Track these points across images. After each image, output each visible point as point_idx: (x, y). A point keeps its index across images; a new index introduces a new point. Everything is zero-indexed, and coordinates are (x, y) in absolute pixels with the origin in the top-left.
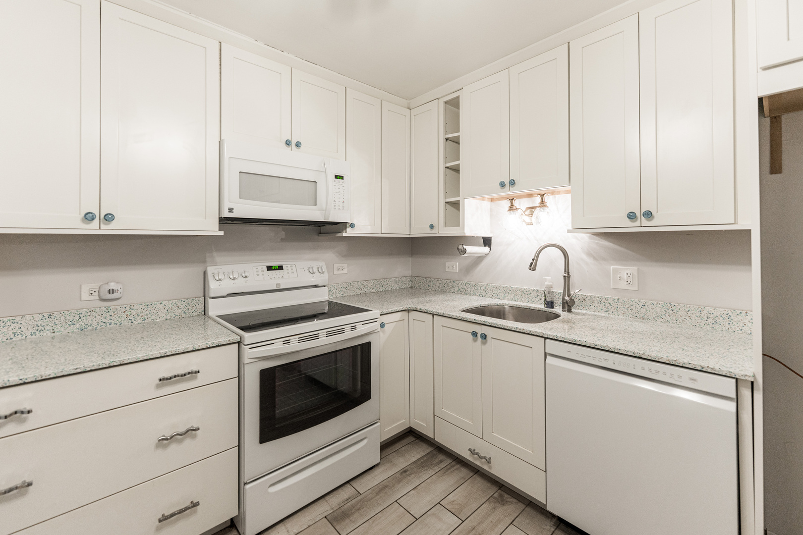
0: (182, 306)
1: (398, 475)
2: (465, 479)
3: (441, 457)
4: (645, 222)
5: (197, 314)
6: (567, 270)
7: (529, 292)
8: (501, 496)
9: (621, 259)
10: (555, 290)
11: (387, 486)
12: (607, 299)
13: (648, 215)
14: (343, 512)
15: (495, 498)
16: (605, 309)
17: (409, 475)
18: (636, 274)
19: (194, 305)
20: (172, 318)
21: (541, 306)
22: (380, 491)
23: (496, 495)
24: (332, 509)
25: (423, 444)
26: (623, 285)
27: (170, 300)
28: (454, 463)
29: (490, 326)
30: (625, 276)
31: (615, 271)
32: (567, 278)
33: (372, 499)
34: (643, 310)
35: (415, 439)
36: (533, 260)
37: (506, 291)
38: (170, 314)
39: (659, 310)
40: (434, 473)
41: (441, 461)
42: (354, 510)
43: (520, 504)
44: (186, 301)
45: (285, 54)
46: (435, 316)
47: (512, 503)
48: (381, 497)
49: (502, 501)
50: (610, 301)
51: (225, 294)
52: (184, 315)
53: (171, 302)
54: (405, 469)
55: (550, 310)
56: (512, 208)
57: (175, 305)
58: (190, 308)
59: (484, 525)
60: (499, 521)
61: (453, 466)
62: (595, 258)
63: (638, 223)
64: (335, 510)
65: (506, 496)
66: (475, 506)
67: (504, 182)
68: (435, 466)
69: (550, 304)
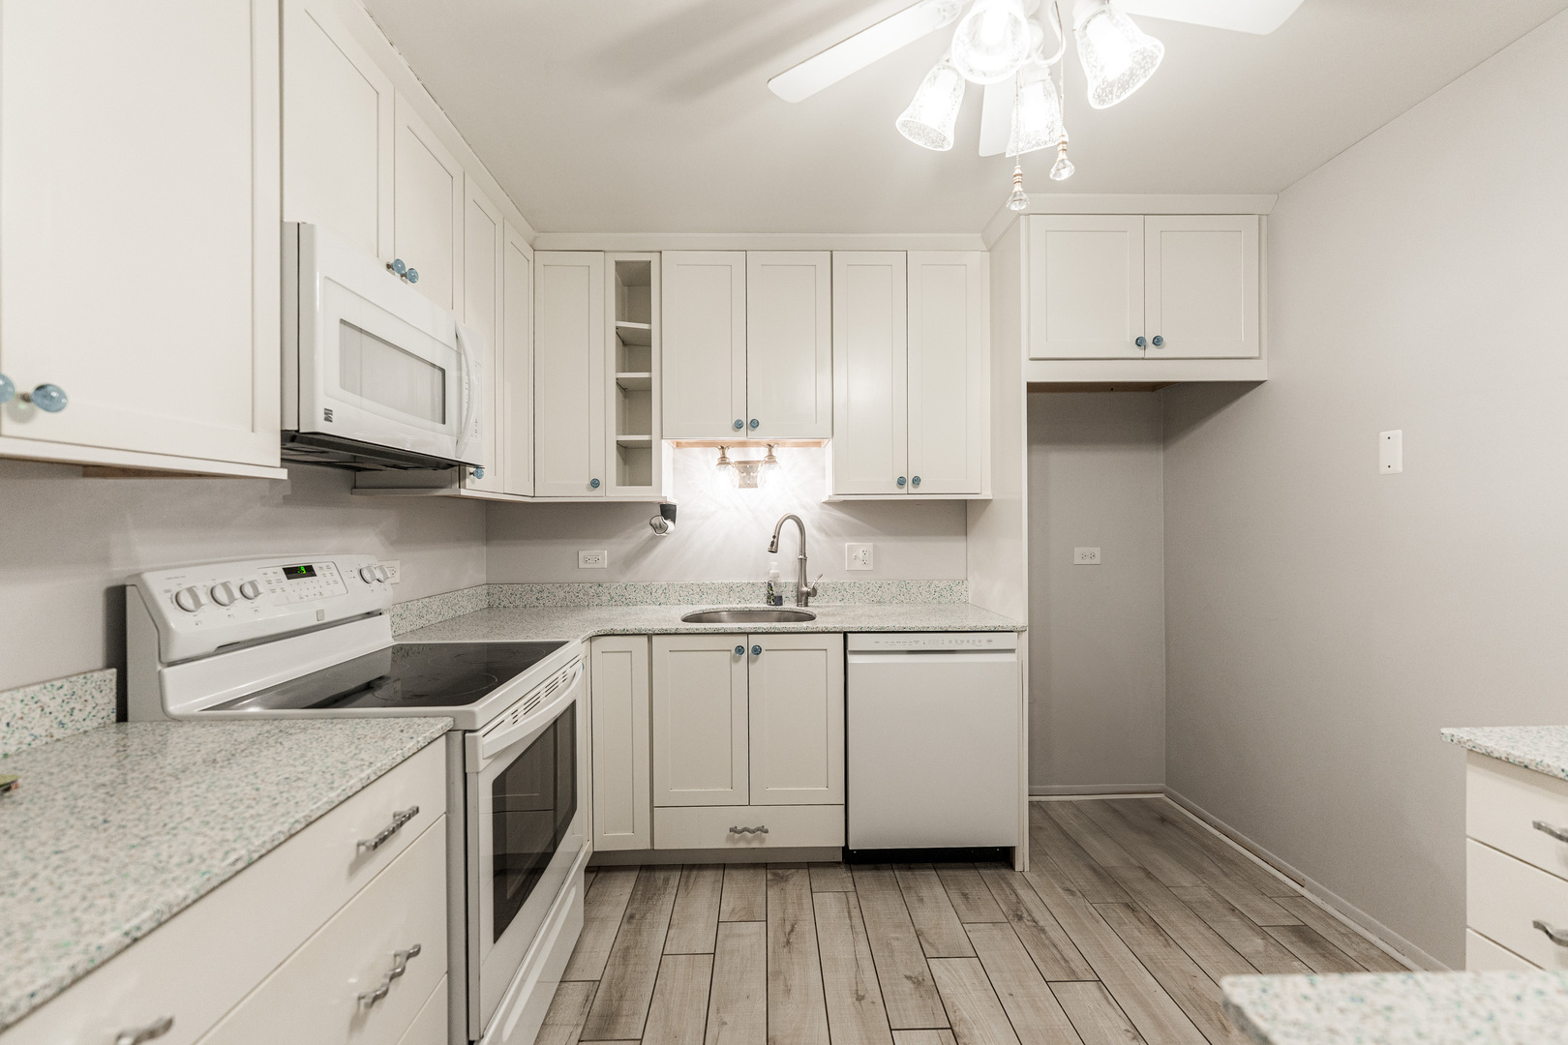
0: (53, 705)
1: (625, 926)
2: (718, 881)
3: (660, 876)
4: (912, 490)
5: (95, 725)
6: (803, 551)
7: (741, 587)
8: (775, 874)
9: (856, 534)
10: (782, 580)
11: (627, 948)
12: (842, 584)
13: (916, 481)
14: (601, 1016)
15: (772, 880)
16: (840, 598)
17: (643, 917)
18: (872, 551)
19: (89, 697)
20: (24, 747)
21: (761, 604)
22: (625, 958)
23: (769, 876)
24: (577, 1025)
25: (616, 874)
26: (858, 565)
27: (17, 688)
28: (685, 873)
29: (766, 633)
30: (861, 555)
31: (850, 547)
32: (803, 561)
33: (625, 974)
34: (880, 593)
35: (594, 875)
36: (774, 537)
37: (702, 590)
38: (17, 735)
39: (894, 591)
40: (674, 897)
41: (666, 880)
42: (615, 1004)
43: (800, 871)
44: (67, 685)
45: (394, 50)
46: (654, 638)
47: (793, 875)
48: (635, 964)
49: (784, 879)
50: (846, 585)
51: (212, 648)
52: (58, 733)
53: (19, 695)
54: (627, 915)
55: (779, 608)
56: (723, 461)
57: (31, 703)
58: (78, 706)
59: (790, 910)
60: (800, 898)
61: (688, 877)
62: (827, 534)
63: (904, 491)
64: (583, 1023)
65: (780, 872)
66: (761, 899)
67: (739, 420)
68: (665, 889)
69: (778, 600)
